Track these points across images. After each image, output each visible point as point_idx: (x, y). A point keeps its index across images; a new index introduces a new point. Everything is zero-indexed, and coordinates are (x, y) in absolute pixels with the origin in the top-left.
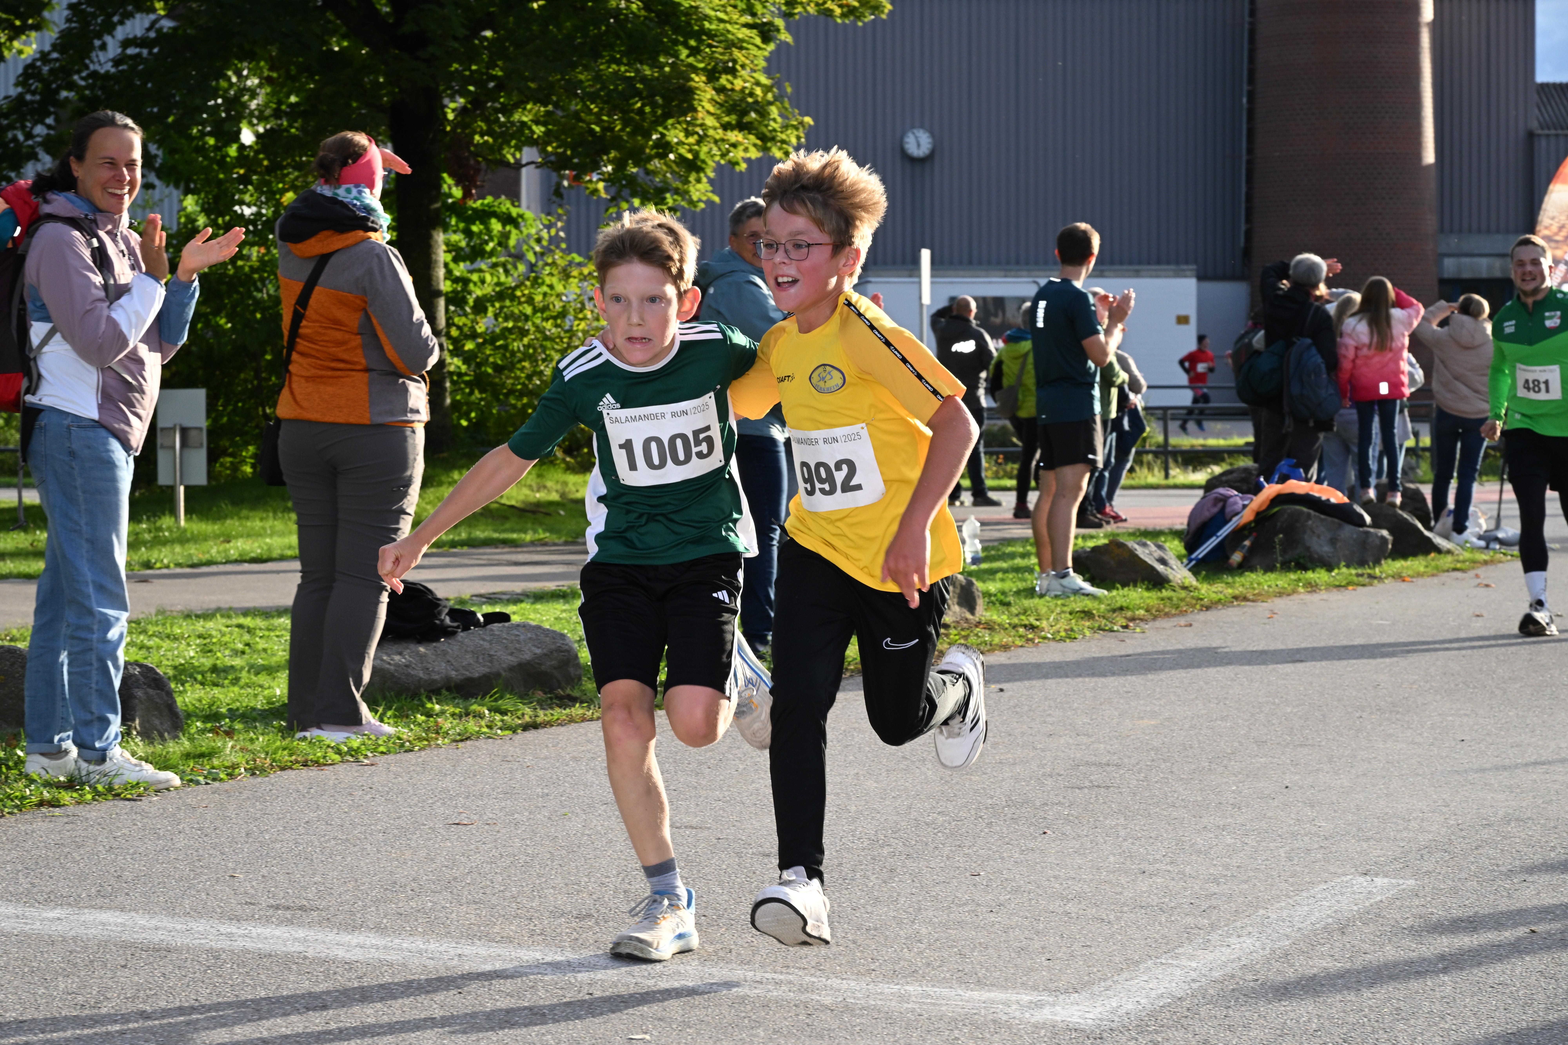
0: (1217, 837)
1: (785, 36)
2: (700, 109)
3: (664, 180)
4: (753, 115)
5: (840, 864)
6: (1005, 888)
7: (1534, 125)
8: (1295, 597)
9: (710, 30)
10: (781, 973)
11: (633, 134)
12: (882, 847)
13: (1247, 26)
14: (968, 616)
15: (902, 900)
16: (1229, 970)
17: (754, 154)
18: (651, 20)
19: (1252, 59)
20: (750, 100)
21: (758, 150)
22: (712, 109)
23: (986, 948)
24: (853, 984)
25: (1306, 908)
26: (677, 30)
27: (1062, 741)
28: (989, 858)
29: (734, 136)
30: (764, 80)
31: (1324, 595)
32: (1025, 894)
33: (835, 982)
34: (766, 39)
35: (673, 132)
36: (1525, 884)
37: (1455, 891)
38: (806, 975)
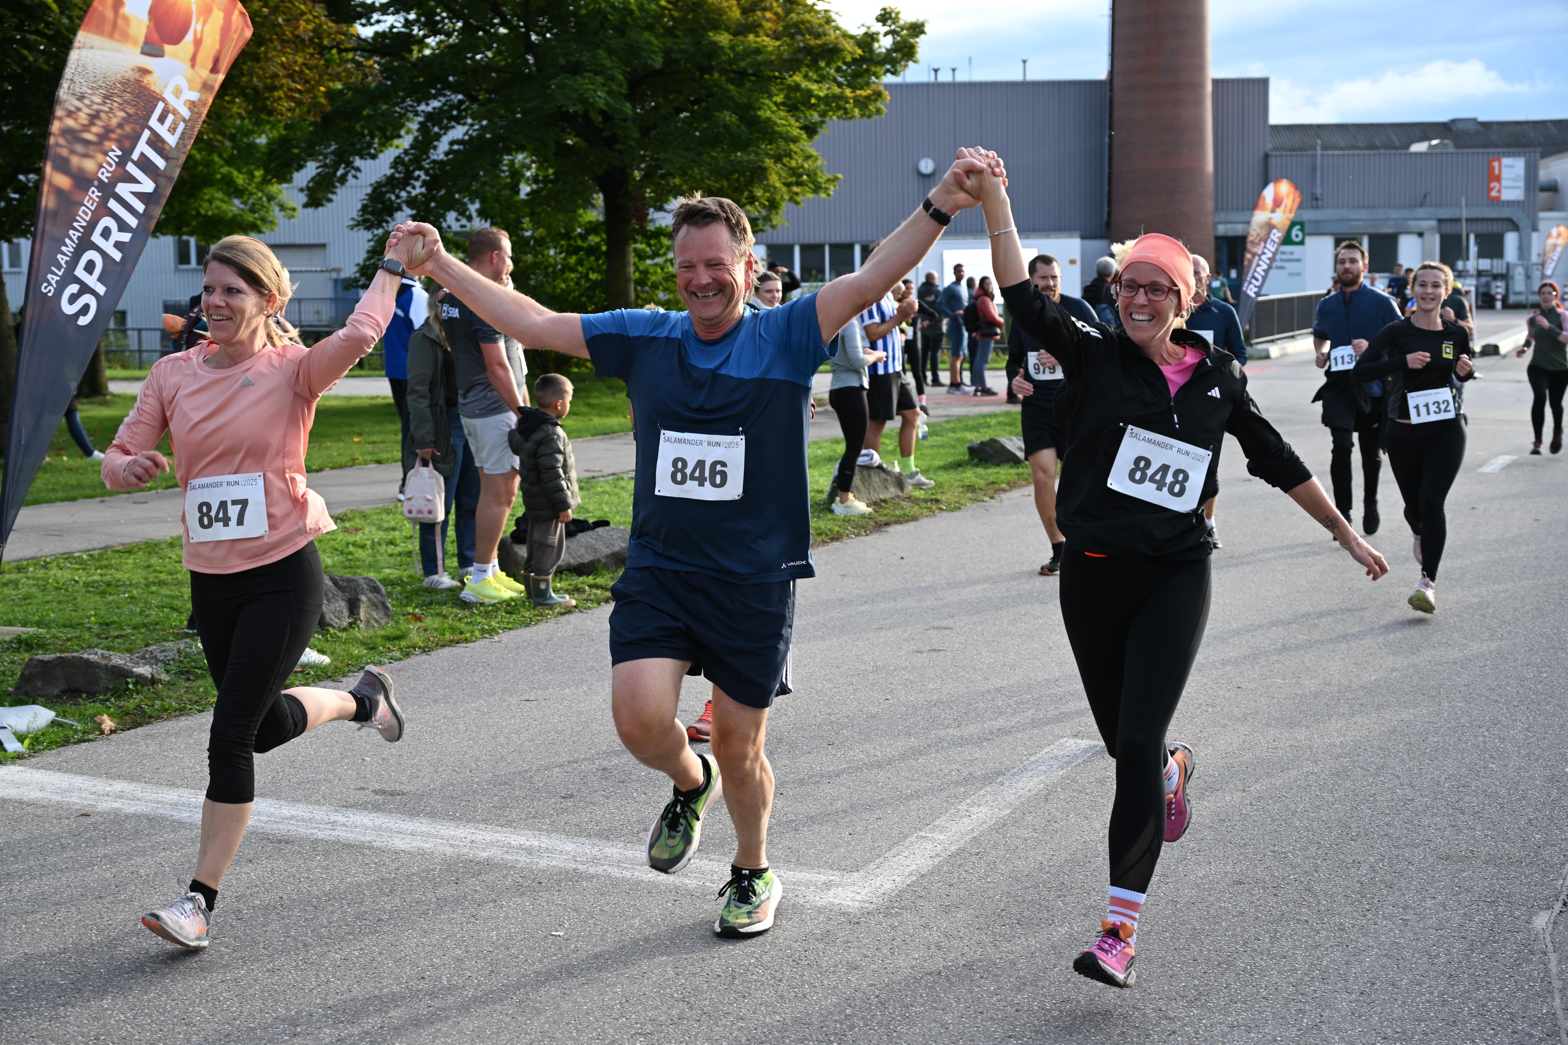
2: (771, 177)
6: (845, 757)
7: (1268, 149)
9: (778, 131)
18: (744, 126)
22: (779, 177)
26: (760, 131)
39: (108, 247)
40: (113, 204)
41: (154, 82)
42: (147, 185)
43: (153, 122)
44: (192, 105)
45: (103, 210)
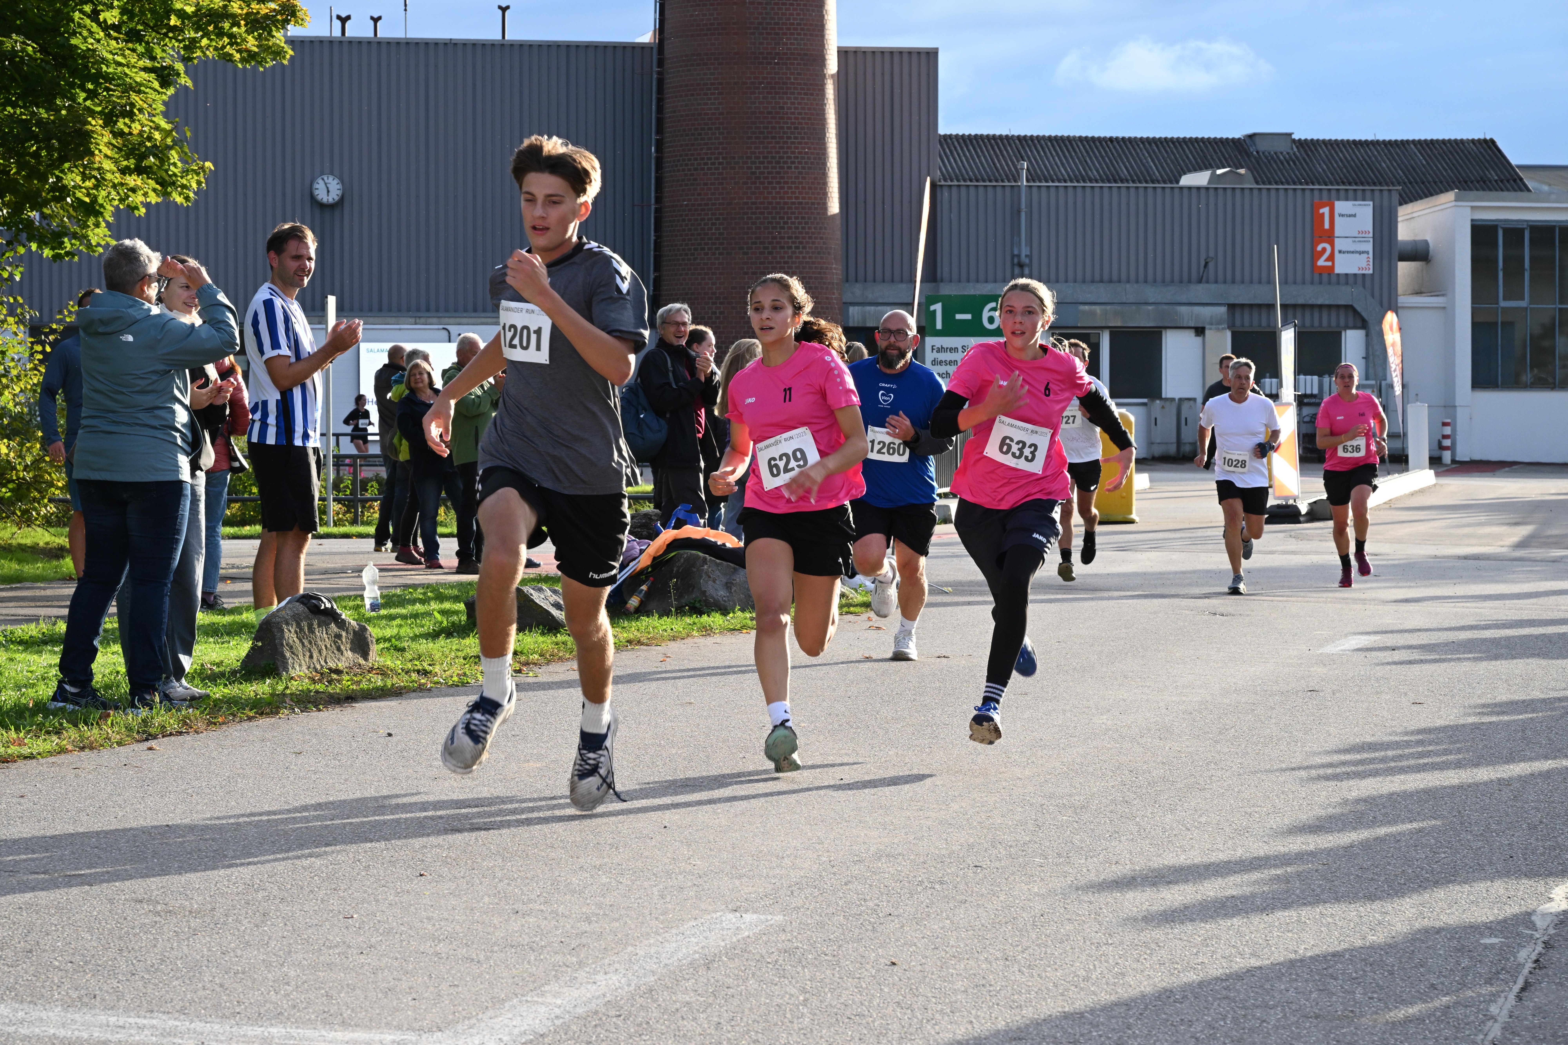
0: (592, 876)
1: (185, 80)
2: (97, 152)
3: (62, 224)
4: (152, 159)
5: (213, 909)
6: (377, 930)
7: (937, 176)
8: (689, 640)
9: (108, 74)
10: (145, 1017)
11: (28, 178)
12: (256, 891)
13: (655, 76)
14: (362, 661)
15: (273, 944)
16: (593, 1006)
17: (153, 199)
18: (48, 63)
19: (660, 109)
20: (148, 144)
21: (158, 195)
22: (109, 153)
23: (354, 989)
24: (216, 1027)
25: (674, 945)
26: (74, 73)
27: (447, 784)
28: (364, 901)
29: (132, 180)
30: (164, 124)
31: (718, 638)
32: (397, 936)
33: (198, 1025)
34: (165, 82)
35: (69, 176)
36: (890, 918)
37: (821, 925)
38: (170, 1019)
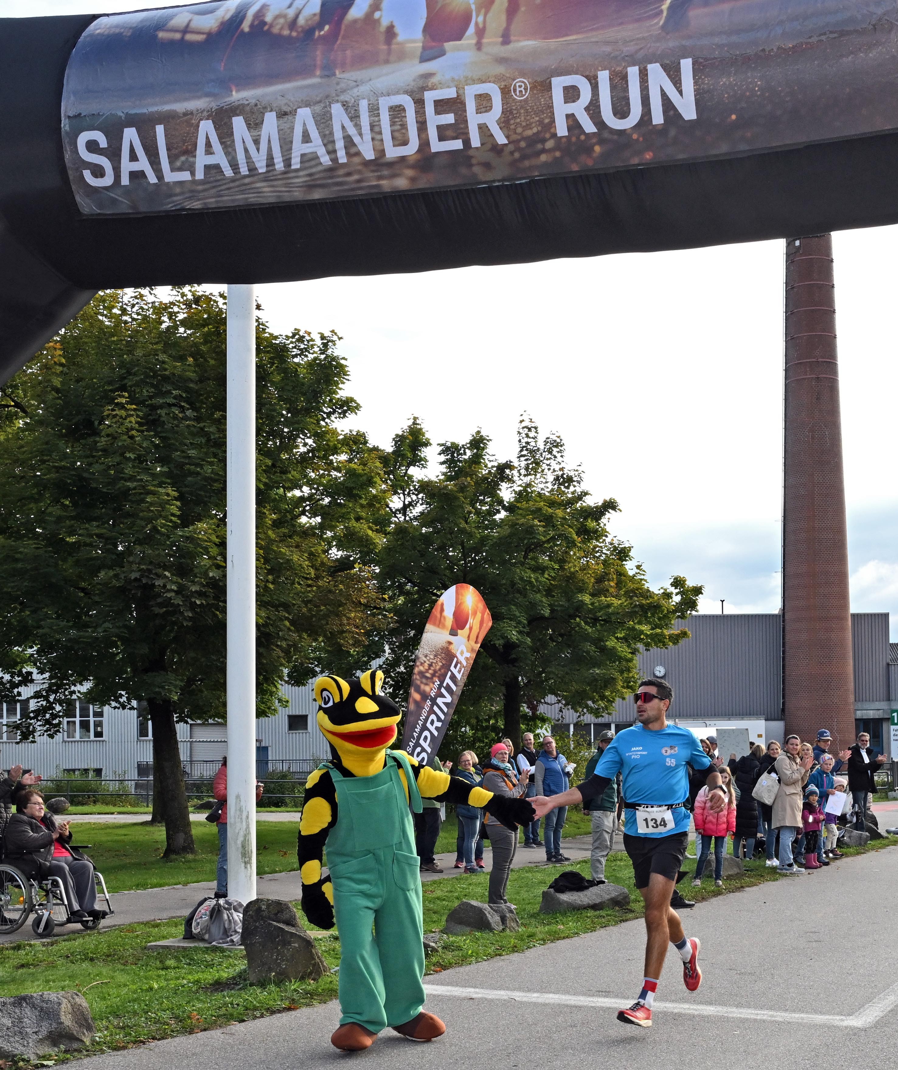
7: (889, 661)
13: (782, 626)
39: (432, 729)
40: (435, 708)
41: (453, 648)
42: (449, 699)
43: (452, 668)
44: (467, 659)
45: (432, 711)
